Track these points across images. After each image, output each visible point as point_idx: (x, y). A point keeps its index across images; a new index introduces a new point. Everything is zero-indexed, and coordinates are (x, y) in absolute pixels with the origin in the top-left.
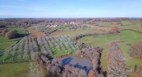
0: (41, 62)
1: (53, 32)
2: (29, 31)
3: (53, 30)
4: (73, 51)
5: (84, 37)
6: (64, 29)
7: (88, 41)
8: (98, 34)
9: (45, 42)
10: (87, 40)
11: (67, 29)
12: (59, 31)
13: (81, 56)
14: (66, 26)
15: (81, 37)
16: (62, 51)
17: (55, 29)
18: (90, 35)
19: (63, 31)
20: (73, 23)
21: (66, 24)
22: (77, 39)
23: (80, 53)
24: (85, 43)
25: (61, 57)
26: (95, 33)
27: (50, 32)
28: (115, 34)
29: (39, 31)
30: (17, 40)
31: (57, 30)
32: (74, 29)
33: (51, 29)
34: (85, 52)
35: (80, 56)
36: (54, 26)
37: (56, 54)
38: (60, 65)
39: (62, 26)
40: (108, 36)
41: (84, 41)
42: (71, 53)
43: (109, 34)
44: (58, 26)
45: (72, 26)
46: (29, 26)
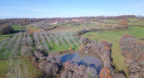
0: (34, 59)
1: (53, 28)
2: (26, 28)
3: (53, 27)
4: (76, 46)
5: (87, 33)
6: (65, 25)
7: (93, 36)
8: (103, 30)
9: (42, 37)
10: (91, 36)
11: (69, 25)
12: (60, 28)
13: (86, 52)
14: (68, 23)
15: (85, 32)
16: (62, 46)
17: (56, 26)
18: (95, 30)
19: (64, 28)
20: (76, 20)
21: (67, 21)
22: (80, 34)
23: (85, 49)
24: (89, 38)
25: (60, 53)
26: (101, 28)
27: (49, 28)
28: (123, 30)
29: (38, 28)
30: (10, 36)
31: (58, 27)
32: (76, 26)
33: (51, 26)
34: (91, 47)
35: (84, 52)
36: (55, 23)
37: (54, 49)
38: (58, 62)
39: (64, 23)
40: (116, 32)
41: (89, 36)
42: (73, 49)
43: (117, 30)
44: (59, 23)
45: (74, 22)
46: (27, 24)
